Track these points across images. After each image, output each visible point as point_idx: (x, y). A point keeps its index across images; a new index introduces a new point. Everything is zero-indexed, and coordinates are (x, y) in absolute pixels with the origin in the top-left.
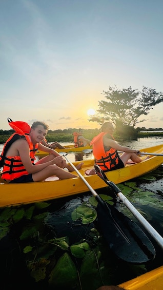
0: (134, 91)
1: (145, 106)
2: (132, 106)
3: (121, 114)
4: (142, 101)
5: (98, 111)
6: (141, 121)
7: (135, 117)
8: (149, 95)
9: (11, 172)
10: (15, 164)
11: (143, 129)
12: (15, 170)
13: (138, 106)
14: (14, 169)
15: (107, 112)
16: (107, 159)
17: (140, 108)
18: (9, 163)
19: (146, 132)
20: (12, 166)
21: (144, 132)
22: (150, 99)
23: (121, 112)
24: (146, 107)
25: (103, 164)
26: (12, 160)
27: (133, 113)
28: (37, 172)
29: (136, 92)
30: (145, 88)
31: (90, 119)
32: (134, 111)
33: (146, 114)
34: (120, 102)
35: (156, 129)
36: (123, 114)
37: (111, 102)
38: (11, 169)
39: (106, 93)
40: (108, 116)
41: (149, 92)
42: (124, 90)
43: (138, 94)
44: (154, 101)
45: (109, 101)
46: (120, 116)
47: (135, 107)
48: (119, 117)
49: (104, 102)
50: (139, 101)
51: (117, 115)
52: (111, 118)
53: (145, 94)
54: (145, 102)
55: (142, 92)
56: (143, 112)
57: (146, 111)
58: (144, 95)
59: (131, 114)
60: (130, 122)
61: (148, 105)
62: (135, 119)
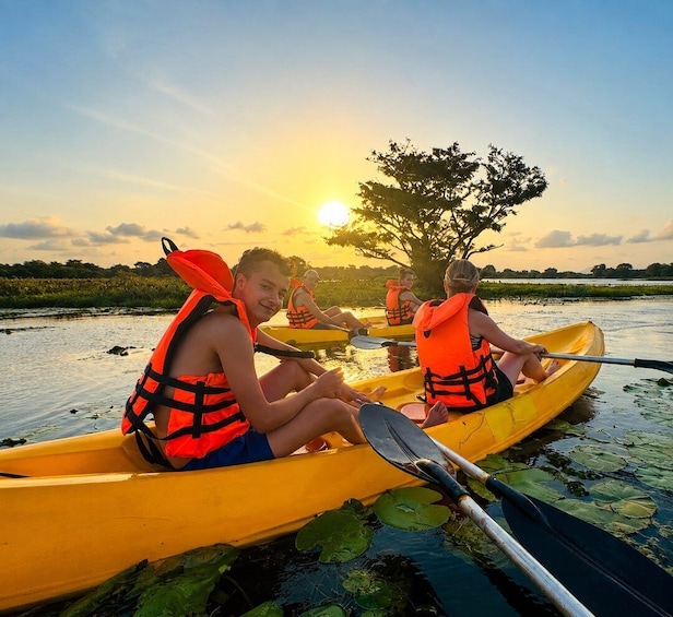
0: (464, 156)
1: (494, 204)
2: (459, 201)
3: (427, 225)
4: (487, 190)
5: (357, 211)
6: (482, 250)
7: (466, 236)
8: (507, 173)
9: (197, 430)
10: (208, 400)
11: (489, 271)
12: (209, 423)
13: (475, 202)
14: (208, 419)
15: (385, 217)
16: (476, 375)
17: (482, 209)
18: (188, 397)
19: (497, 281)
20: (198, 409)
21: (491, 281)
22: (507, 184)
23: (428, 219)
24: (498, 208)
25: (461, 388)
26: (200, 389)
27: (461, 223)
28: (281, 425)
29: (470, 159)
30: (495, 151)
31: (330, 235)
32: (464, 218)
33: (497, 228)
34: (423, 187)
35: (524, 274)
36: (434, 226)
37: (397, 186)
38: (197, 419)
39: (381, 158)
40: (388, 227)
41: (505, 164)
42: (437, 152)
43: (475, 166)
44: (518, 189)
45: (391, 182)
46: (423, 231)
47: (468, 205)
48: (420, 235)
49: (375, 185)
50: (476, 187)
51: (414, 227)
52: (399, 234)
53: (497, 168)
54: (495, 192)
55: (487, 162)
56: (488, 223)
57: (496, 220)
58: (492, 171)
59: (455, 226)
60: (452, 252)
61: (503, 203)
62: (466, 241)
